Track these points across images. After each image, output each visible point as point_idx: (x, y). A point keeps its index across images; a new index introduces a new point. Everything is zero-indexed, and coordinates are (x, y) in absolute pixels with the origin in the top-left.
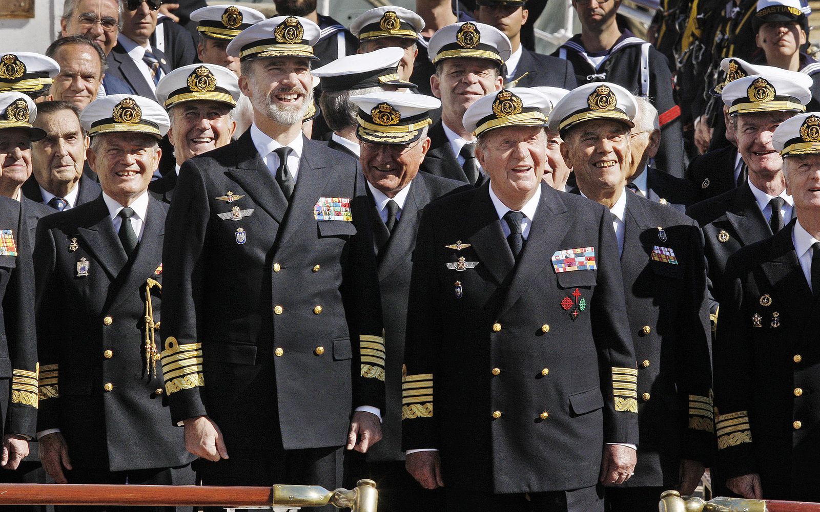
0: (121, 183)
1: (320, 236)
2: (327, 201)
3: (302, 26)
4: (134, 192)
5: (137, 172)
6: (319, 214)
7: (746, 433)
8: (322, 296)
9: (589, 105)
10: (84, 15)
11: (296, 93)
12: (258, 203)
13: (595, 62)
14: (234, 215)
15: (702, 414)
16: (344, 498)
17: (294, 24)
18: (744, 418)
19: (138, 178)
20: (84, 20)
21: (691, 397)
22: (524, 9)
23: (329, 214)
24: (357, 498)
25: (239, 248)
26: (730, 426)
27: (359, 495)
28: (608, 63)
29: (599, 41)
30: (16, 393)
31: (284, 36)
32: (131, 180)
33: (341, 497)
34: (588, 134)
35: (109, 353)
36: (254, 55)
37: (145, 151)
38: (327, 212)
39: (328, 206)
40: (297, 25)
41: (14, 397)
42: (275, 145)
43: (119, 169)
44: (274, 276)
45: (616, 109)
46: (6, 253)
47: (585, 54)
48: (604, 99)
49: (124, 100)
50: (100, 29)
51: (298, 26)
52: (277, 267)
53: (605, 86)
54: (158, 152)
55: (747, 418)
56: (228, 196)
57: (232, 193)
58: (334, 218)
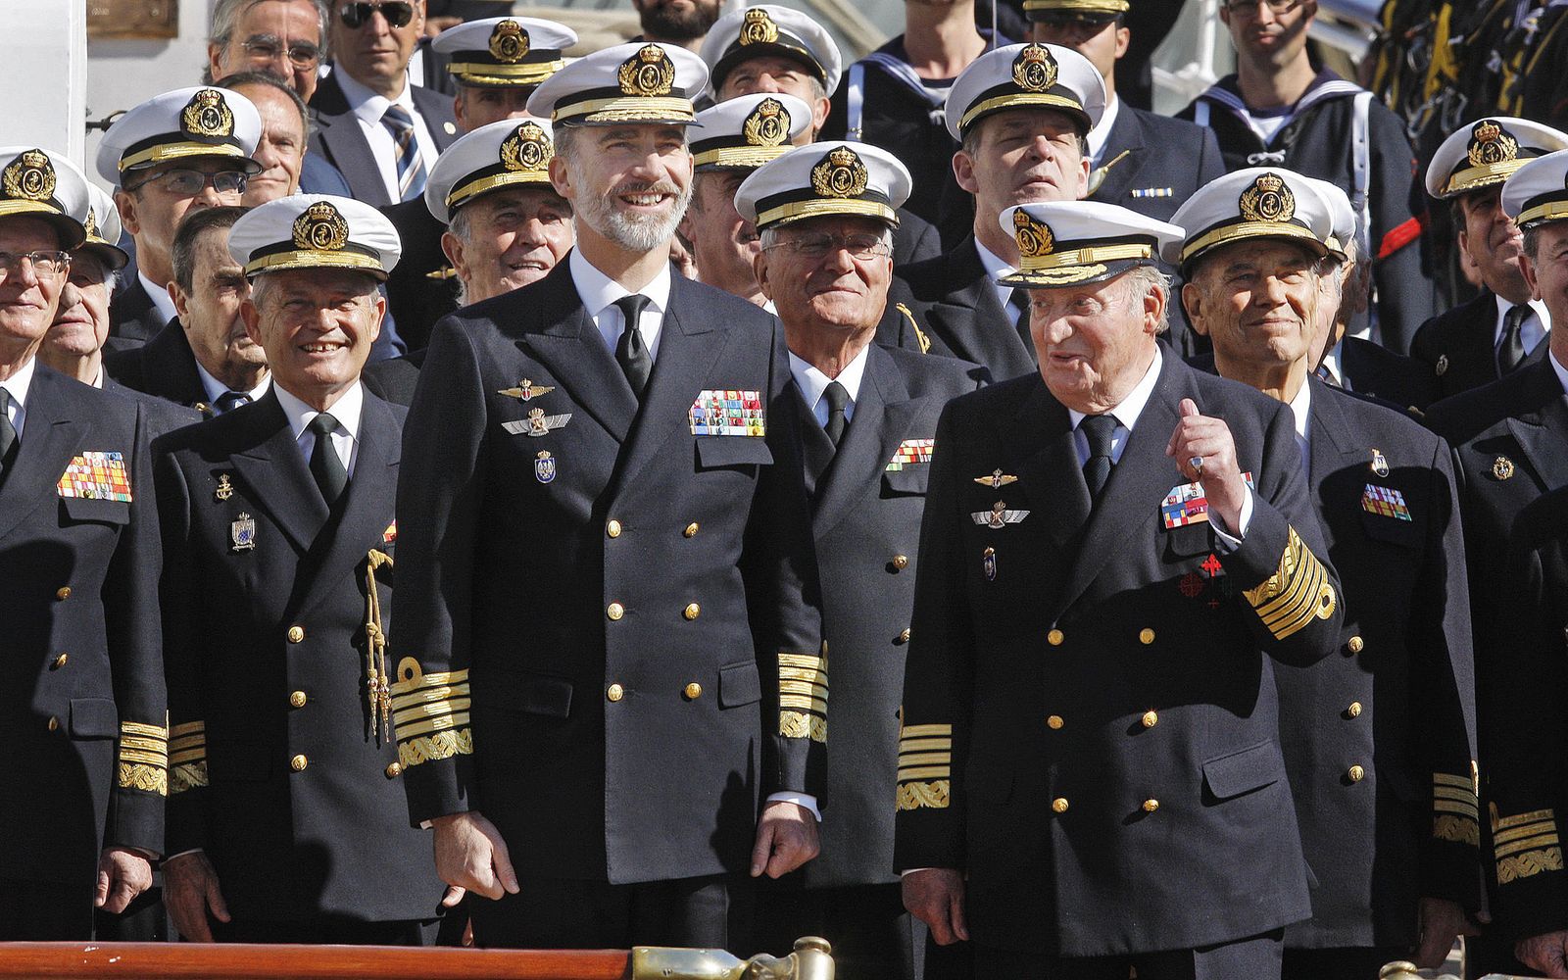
0: (311, 365)
1: (699, 468)
2: (715, 399)
3: (670, 63)
4: (336, 383)
5: (340, 345)
6: (699, 424)
7: (1551, 851)
8: (702, 584)
9: (1242, 211)
10: (254, 39)
11: (659, 192)
12: (579, 402)
13: (1264, 128)
14: (533, 425)
15: (1458, 810)
16: (770, 974)
17: (655, 59)
18: (1549, 824)
19: (344, 355)
20: (255, 50)
21: (1438, 778)
22: (1119, 27)
23: (718, 424)
24: (794, 974)
25: (542, 490)
26: (1519, 839)
27: (798, 968)
28: (1290, 131)
29: (1273, 87)
30: (127, 767)
31: (636, 82)
32: (329, 358)
33: (763, 971)
34: (1239, 267)
35: (300, 697)
36: (579, 118)
37: (356, 304)
38: (716, 419)
39: (716, 407)
40: (662, 61)
41: (124, 777)
42: (616, 291)
43: (307, 340)
44: (609, 544)
45: (1294, 221)
46: (112, 497)
47: (1245, 113)
48: (1272, 201)
49: (314, 205)
50: (288, 66)
51: (664, 62)
52: (614, 527)
53: (1273, 175)
54: (380, 305)
55: (1552, 823)
56: (522, 388)
57: (530, 382)
58: (728, 430)
